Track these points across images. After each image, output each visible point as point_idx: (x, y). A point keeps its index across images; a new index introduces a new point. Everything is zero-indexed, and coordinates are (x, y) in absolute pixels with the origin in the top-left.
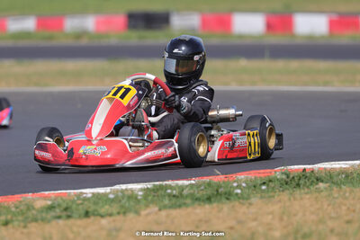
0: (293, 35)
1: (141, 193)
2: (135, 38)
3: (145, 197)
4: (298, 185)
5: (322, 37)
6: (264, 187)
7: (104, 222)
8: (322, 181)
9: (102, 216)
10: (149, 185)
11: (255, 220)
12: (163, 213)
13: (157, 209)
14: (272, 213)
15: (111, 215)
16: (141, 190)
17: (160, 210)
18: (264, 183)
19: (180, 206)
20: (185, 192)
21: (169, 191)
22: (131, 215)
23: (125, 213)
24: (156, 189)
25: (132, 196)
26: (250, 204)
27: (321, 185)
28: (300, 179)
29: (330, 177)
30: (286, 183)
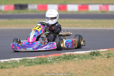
0: (67, 11)
1: (19, 61)
2: (17, 12)
3: (20, 62)
4: (69, 59)
5: (76, 12)
6: (58, 59)
7: (7, 70)
8: (76, 57)
10: (21, 59)
11: (55, 70)
12: (26, 67)
13: (24, 66)
14: (60, 68)
15: (9, 68)
16: (19, 60)
18: (58, 58)
19: (31, 65)
20: (33, 61)
21: (28, 61)
22: (16, 68)
23: (14, 67)
24: (23, 60)
25: (16, 62)
26: (53, 65)
27: (76, 59)
28: (69, 57)
29: (79, 56)
30: (65, 58)
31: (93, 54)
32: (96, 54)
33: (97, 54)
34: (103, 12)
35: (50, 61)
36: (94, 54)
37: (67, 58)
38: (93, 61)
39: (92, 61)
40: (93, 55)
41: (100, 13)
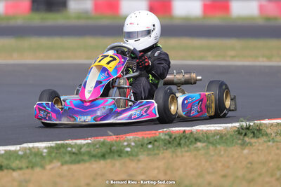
0: (172, 17)
1: (45, 151)
3: (50, 153)
4: (179, 144)
5: (197, 19)
6: (150, 146)
7: (15, 174)
8: (200, 141)
9: (14, 170)
10: (52, 144)
12: (65, 168)
13: (59, 164)
14: (157, 168)
15: (20, 169)
16: (46, 148)
17: (62, 165)
18: (150, 143)
19: (79, 162)
20: (83, 150)
21: (69, 149)
22: (38, 169)
23: (32, 167)
24: (58, 148)
25: (38, 153)
26: (139, 160)
27: (199, 145)
28: (181, 139)
29: (207, 138)
30: (170, 143)
31: (244, 132)
32: (254, 133)
33: (257, 132)
34: (268, 19)
35: (128, 149)
36: (248, 132)
37: (176, 143)
38: (246, 151)
39: (243, 149)
40: (246, 134)
41: (261, 22)
